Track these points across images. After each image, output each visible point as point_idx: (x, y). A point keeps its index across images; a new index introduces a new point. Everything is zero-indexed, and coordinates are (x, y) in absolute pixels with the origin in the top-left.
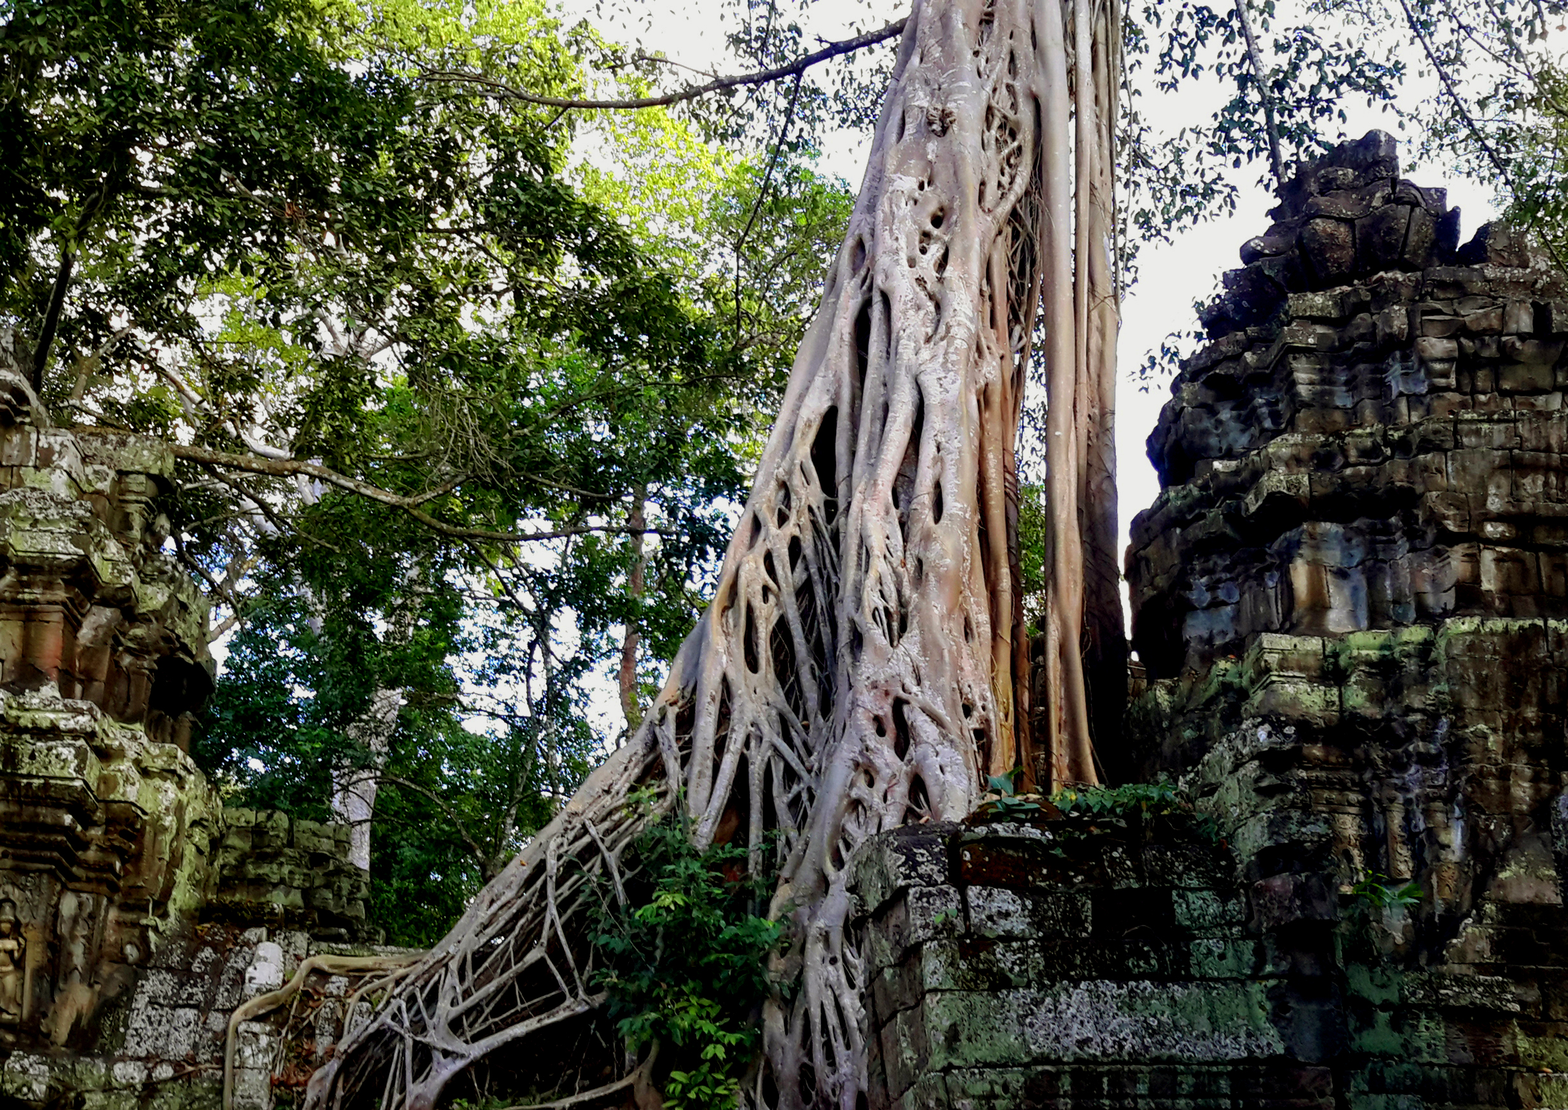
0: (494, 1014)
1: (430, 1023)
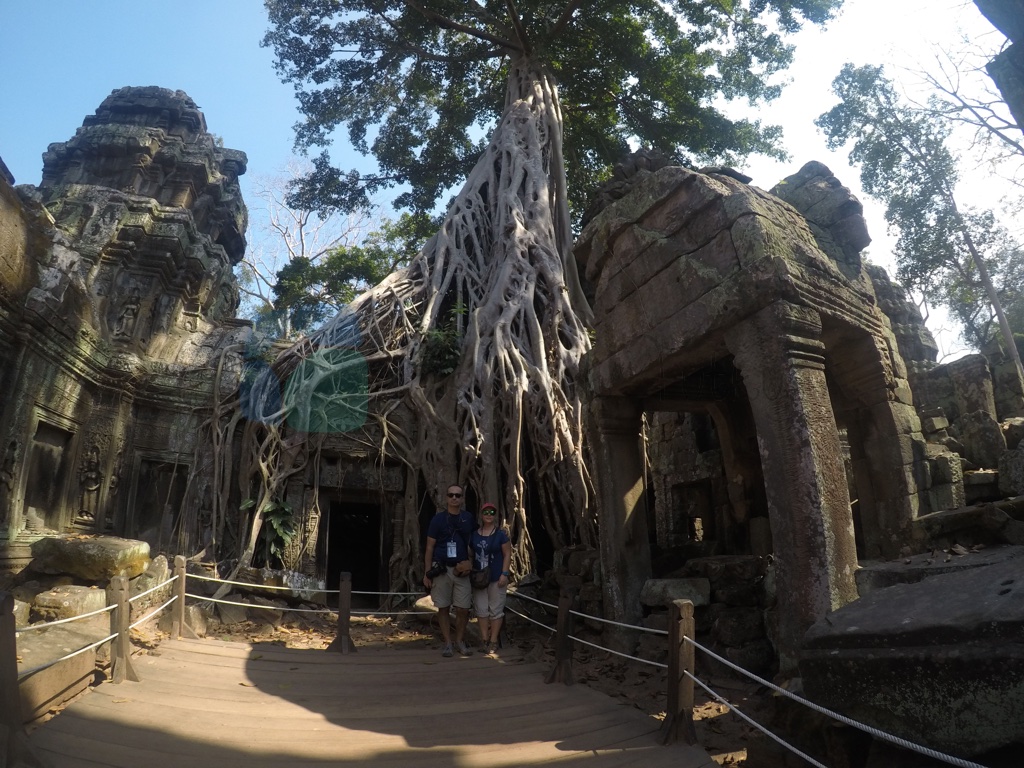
0: (345, 354)
1: (315, 354)
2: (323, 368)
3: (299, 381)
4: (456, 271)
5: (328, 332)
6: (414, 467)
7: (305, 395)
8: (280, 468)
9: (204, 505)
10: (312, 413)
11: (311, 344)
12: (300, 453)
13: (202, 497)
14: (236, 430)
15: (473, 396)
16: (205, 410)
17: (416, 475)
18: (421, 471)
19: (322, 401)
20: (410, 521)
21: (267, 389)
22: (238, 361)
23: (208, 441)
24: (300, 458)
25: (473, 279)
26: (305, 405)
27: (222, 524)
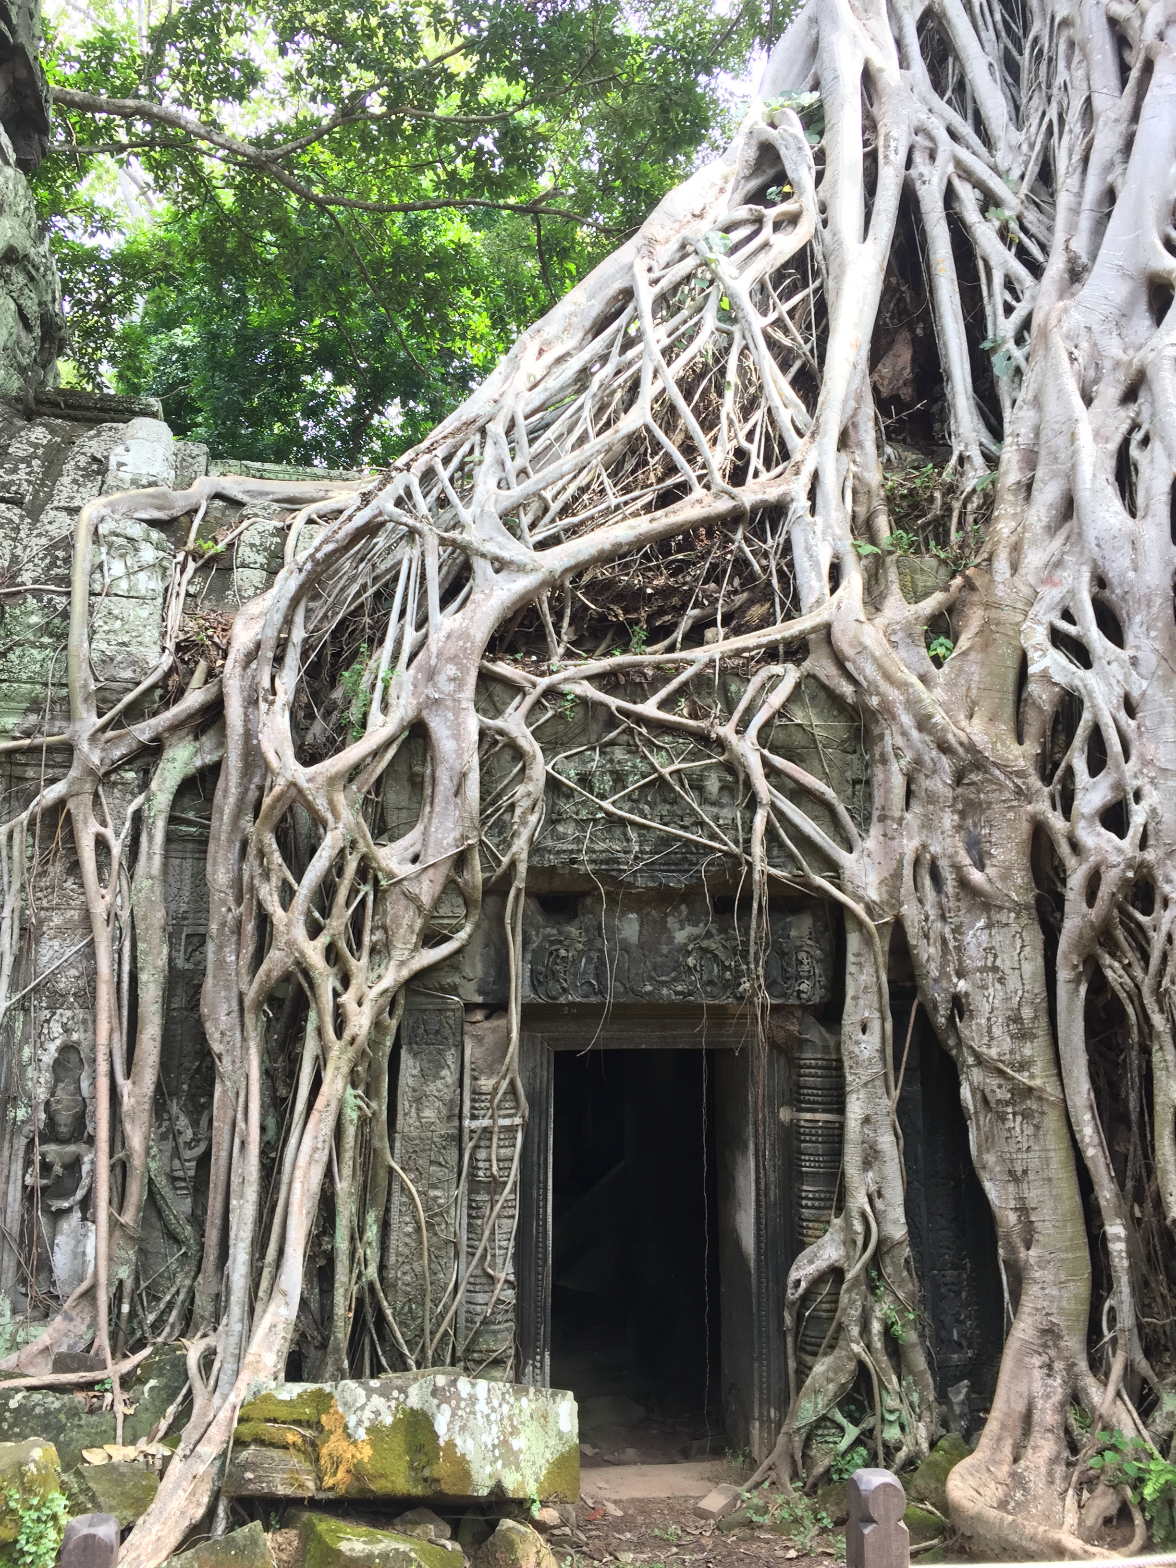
0: (571, 510)
1: (465, 513)
2: (500, 565)
3: (422, 622)
4: (909, 163)
5: (497, 429)
6: (869, 910)
7: (451, 670)
8: (373, 951)
9: (51, 1121)
10: (482, 733)
11: (444, 474)
12: (451, 887)
13: (42, 1093)
14: (172, 820)
15: (1096, 639)
16: (34, 750)
17: (881, 945)
18: (898, 927)
19: (515, 689)
20: (867, 1120)
21: (293, 657)
22: (148, 554)
23: (57, 869)
24: (453, 908)
25: (978, 184)
26: (458, 711)
27: (136, 1192)
